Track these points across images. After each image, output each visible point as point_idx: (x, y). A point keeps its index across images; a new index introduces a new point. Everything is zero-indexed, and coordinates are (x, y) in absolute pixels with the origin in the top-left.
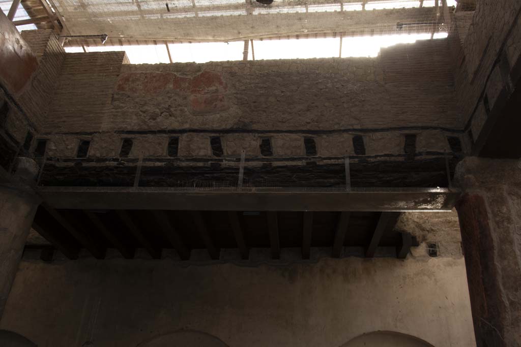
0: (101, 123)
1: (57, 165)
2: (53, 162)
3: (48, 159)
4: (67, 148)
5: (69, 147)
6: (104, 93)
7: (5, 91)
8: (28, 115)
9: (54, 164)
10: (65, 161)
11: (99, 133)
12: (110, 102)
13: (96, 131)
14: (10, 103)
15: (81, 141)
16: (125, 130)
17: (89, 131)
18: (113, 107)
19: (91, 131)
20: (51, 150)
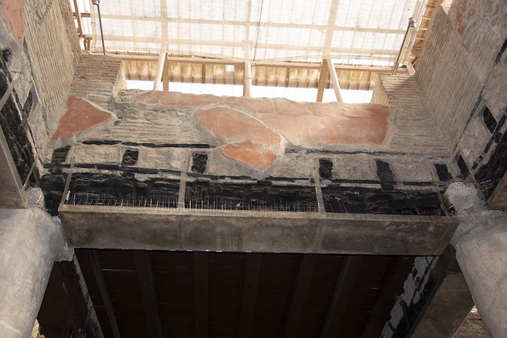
0: (477, 78)
1: (485, 162)
2: (480, 165)
3: (474, 167)
4: (477, 138)
5: (476, 135)
6: (457, 55)
7: (366, 153)
8: (417, 151)
9: (481, 165)
10: (486, 150)
11: (484, 87)
12: (467, 53)
13: (480, 91)
14: (383, 158)
15: (479, 116)
16: (500, 50)
17: (476, 100)
18: (473, 52)
19: (478, 96)
20: (468, 158)
